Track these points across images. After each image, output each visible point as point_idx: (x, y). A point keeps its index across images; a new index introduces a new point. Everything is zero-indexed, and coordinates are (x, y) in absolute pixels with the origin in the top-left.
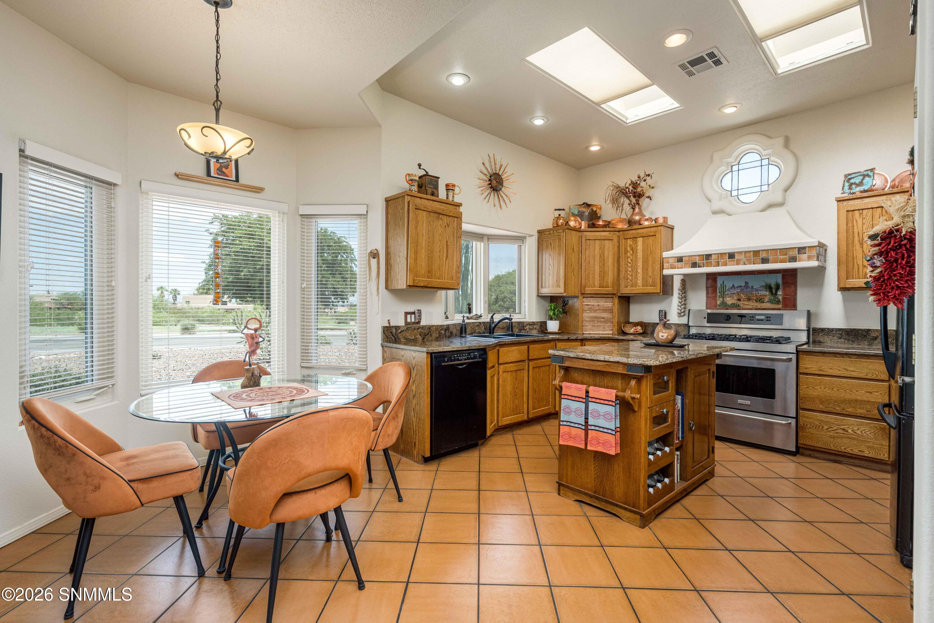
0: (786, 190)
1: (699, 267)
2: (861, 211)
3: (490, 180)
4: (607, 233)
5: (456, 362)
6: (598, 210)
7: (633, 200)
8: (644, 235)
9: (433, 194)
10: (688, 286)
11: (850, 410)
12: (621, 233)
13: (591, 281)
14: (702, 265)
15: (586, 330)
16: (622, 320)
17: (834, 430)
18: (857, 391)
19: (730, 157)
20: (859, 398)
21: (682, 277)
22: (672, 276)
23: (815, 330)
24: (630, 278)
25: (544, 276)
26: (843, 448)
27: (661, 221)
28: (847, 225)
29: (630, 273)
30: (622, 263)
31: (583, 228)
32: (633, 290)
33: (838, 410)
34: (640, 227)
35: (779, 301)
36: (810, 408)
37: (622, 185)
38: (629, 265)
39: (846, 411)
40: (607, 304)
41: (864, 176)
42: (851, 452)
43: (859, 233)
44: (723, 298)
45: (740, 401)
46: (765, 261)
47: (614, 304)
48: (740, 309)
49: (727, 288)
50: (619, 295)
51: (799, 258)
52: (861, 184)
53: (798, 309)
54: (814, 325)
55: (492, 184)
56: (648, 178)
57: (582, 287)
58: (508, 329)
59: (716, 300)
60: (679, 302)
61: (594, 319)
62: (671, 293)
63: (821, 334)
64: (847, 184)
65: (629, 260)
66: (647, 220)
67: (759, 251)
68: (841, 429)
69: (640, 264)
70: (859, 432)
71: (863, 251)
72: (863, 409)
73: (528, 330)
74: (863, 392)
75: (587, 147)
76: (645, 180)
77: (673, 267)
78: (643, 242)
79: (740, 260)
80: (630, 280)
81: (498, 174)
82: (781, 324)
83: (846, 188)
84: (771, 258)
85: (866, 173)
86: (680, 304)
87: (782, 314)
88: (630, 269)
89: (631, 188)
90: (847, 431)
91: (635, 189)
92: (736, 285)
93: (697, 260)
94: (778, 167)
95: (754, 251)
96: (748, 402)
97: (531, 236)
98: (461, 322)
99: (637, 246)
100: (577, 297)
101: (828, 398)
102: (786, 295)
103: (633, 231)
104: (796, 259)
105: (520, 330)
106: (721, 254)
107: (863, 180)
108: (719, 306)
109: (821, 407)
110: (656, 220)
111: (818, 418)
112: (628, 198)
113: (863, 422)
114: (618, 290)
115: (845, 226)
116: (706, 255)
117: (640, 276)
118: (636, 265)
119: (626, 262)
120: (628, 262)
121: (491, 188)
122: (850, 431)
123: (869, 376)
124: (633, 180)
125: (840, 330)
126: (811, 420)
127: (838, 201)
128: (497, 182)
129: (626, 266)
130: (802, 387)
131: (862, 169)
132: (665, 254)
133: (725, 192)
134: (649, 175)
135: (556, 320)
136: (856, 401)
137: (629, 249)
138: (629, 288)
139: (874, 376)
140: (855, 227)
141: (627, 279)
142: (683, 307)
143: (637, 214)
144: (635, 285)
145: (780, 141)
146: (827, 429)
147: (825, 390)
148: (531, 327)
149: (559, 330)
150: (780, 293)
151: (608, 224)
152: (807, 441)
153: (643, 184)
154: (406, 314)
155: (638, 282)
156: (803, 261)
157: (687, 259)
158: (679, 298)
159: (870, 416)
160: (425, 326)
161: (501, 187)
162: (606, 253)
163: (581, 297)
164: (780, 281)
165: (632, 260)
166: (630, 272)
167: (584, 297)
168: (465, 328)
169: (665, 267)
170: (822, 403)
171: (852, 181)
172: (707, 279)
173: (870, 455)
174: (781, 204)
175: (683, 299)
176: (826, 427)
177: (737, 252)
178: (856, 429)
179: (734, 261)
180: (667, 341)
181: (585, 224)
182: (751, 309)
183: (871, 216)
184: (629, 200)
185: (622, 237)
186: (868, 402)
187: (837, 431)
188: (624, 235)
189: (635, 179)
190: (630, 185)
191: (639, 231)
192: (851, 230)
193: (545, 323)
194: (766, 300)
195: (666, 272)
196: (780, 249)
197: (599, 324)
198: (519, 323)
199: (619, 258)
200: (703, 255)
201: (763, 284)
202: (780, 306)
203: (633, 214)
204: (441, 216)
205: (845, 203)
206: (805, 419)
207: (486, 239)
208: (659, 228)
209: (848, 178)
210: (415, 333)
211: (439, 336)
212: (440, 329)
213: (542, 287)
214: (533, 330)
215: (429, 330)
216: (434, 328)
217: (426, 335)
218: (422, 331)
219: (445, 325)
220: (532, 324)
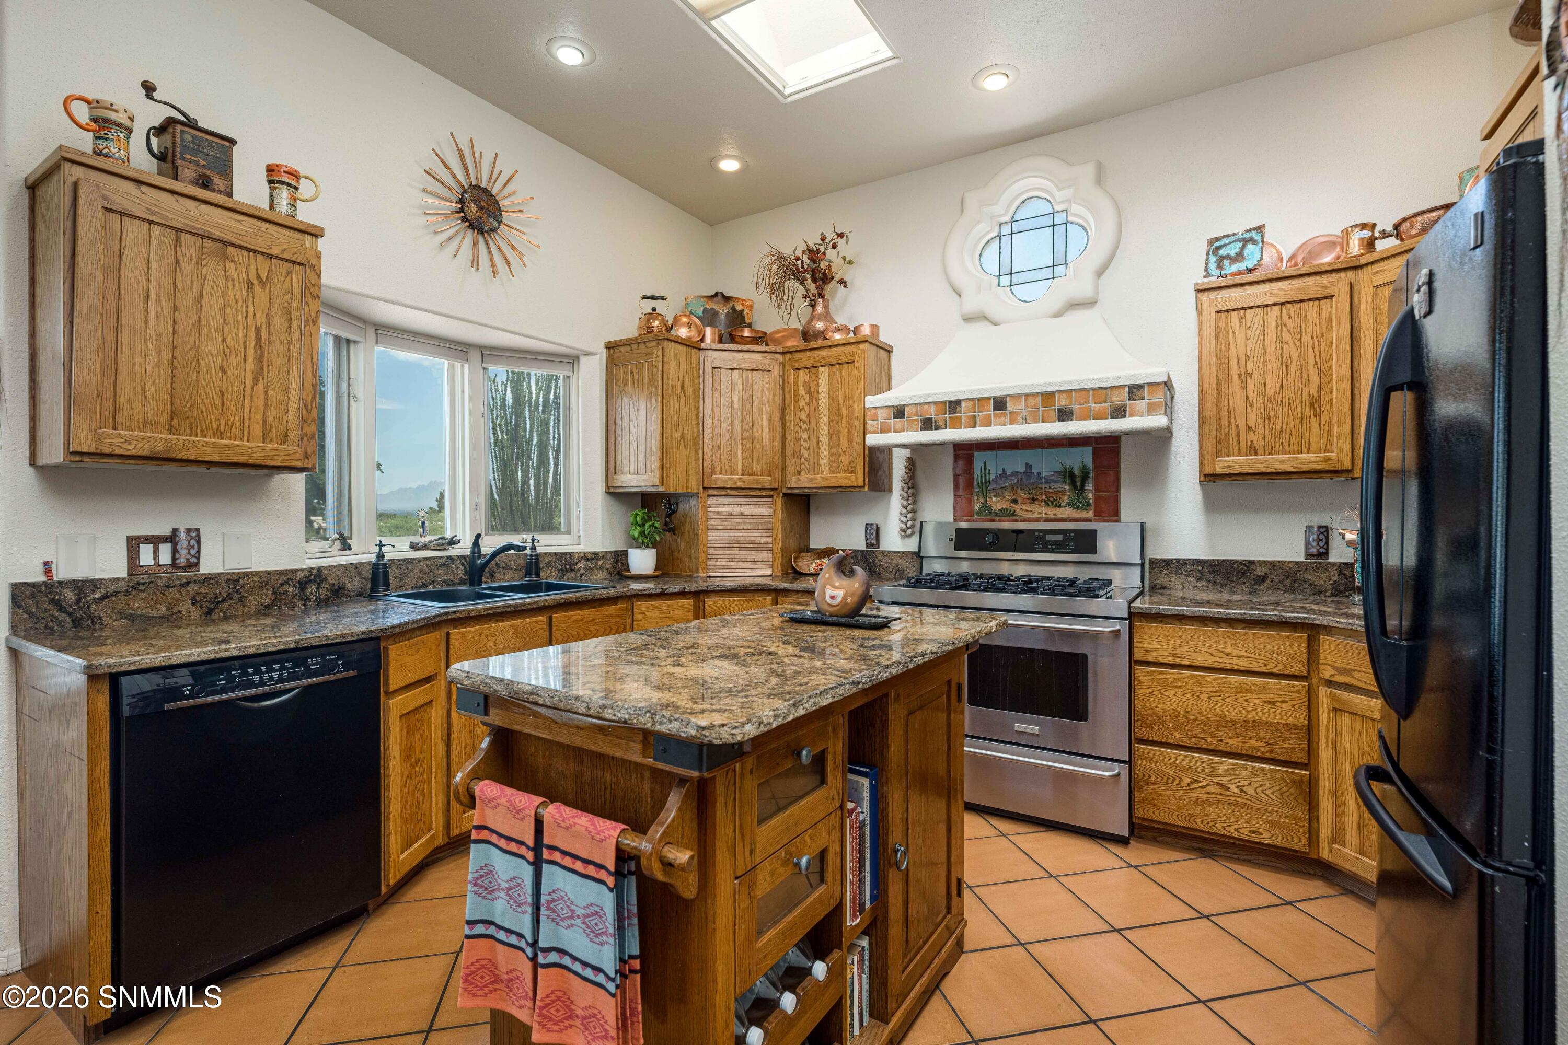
0: (1100, 273)
1: (937, 428)
2: (1242, 312)
3: (460, 201)
4: (758, 356)
5: (239, 693)
6: (746, 311)
7: (812, 287)
8: (831, 361)
9: (205, 183)
10: (919, 474)
11: (1233, 742)
12: (788, 356)
13: (725, 461)
14: (941, 424)
15: (714, 570)
16: (793, 543)
17: (1202, 787)
18: (1246, 700)
19: (996, 204)
20: (1251, 716)
21: (906, 453)
22: (887, 450)
23: (1153, 562)
24: (806, 455)
25: (619, 448)
26: (1220, 826)
27: (866, 331)
28: (1217, 341)
29: (805, 445)
30: (791, 422)
31: (708, 340)
32: (811, 479)
33: (1210, 741)
34: (825, 343)
35: (1088, 504)
36: (1156, 739)
37: (787, 251)
38: (804, 426)
39: (1226, 745)
40: (760, 509)
41: (1245, 241)
42: (1236, 835)
43: (1238, 359)
44: (985, 498)
45: (1018, 726)
46: (1065, 415)
47: (774, 512)
48: (1016, 521)
49: (993, 477)
50: (785, 491)
51: (1131, 409)
52: (1239, 257)
53: (1123, 519)
54: (1151, 553)
55: (468, 212)
56: (841, 242)
57: (705, 473)
58: (529, 573)
59: (970, 502)
60: (903, 507)
61: (730, 546)
62: (887, 487)
63: (1165, 572)
64: (1213, 259)
65: (804, 417)
66: (838, 330)
67: (1052, 394)
68: (1216, 784)
69: (824, 423)
70: (1250, 790)
71: (1247, 398)
72: (1258, 739)
73: (582, 571)
74: (1258, 701)
75: (712, 163)
76: (834, 246)
77: (885, 429)
78: (831, 377)
79: (1017, 413)
80: (806, 460)
81: (487, 192)
82: (1094, 552)
83: (1213, 265)
84: (1076, 408)
85: (1247, 236)
86: (904, 511)
87: (1095, 532)
88: (805, 436)
89: (805, 258)
90: (1228, 789)
91: (815, 262)
92: (1009, 472)
93: (933, 413)
94: (1084, 229)
95: (1043, 394)
96: (1035, 729)
97: (588, 354)
98: (372, 558)
99: (818, 385)
100: (696, 495)
101: (1191, 716)
102: (1099, 491)
103: (811, 354)
104: (1125, 411)
105: (563, 572)
106: (980, 399)
107: (1242, 249)
108: (978, 513)
109: (1178, 737)
110: (856, 331)
111: (1172, 761)
112: (802, 282)
113: (1258, 769)
114: (783, 481)
115: (1213, 343)
116: (950, 402)
117: (824, 450)
118: (817, 426)
119: (798, 420)
120: (801, 420)
121: (465, 219)
122: (1233, 788)
123: (1270, 668)
124: (812, 245)
125: (1199, 562)
126: (1158, 766)
127: (1199, 291)
128: (481, 208)
129: (797, 428)
130: (1141, 692)
131: (1239, 228)
132: (871, 401)
133: (986, 278)
134: (841, 235)
135: (648, 547)
136: (1246, 721)
137: (802, 392)
138: (803, 476)
139: (1280, 666)
140: (1232, 347)
141: (800, 457)
142: (909, 516)
143: (820, 318)
144: (814, 469)
145: (1087, 172)
146: (1189, 785)
147: (1184, 699)
148: (590, 564)
149: (656, 569)
150: (1090, 486)
151: (760, 338)
152: (1151, 812)
153: (831, 254)
154: (134, 543)
155: (822, 462)
156: (1138, 415)
157: (913, 410)
158: (902, 498)
159: (1273, 756)
160: (217, 576)
161: (495, 224)
162: (756, 400)
163: (703, 495)
164: (1089, 463)
165: (808, 416)
166: (805, 440)
167: (709, 496)
168: (386, 574)
169: (870, 428)
170: (1179, 727)
171: (1222, 252)
172: (956, 459)
173: (1272, 841)
174: (1091, 303)
175: (910, 501)
176: (1187, 780)
177: (1011, 396)
178: (1244, 783)
179: (1005, 415)
180: (844, 611)
181: (713, 334)
182: (1037, 520)
183: (1261, 323)
184: (804, 287)
185: (789, 366)
186: (1269, 723)
187: (1209, 789)
188: (793, 360)
189: (814, 240)
190: (804, 252)
191: (823, 352)
192: (1224, 353)
193: (624, 554)
194: (1065, 501)
195: (873, 440)
196: (1094, 389)
197: (743, 554)
198: (560, 556)
199: (784, 409)
200: (944, 403)
201: (1059, 468)
202: (1090, 514)
203: (813, 318)
204: (230, 250)
205: (1213, 295)
206: (1145, 763)
207: (475, 356)
208: (861, 346)
209: (1215, 245)
210: (172, 598)
211: (274, 601)
212: (280, 582)
213: (615, 473)
214: (595, 571)
215: (235, 586)
216: (256, 579)
217: (218, 602)
218: (203, 591)
219: (301, 570)
220: (592, 559)
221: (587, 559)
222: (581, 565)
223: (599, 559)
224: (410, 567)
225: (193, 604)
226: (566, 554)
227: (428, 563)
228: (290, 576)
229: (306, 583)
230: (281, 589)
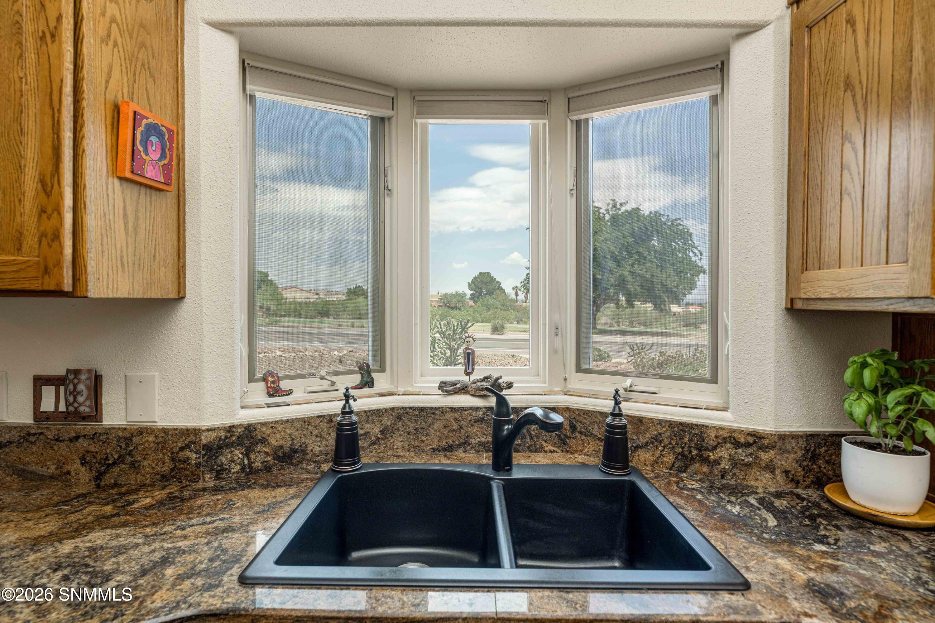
73: (726, 464)
154: (39, 382)
210: (61, 455)
211: (172, 470)
212: (179, 444)
213: (805, 268)
214: (754, 472)
215: (127, 445)
216: (151, 439)
217: (109, 465)
218: (92, 449)
219: (209, 430)
220: (747, 445)
221: (737, 444)
222: (724, 452)
223: (764, 448)
224: (430, 420)
225: (82, 464)
226: (692, 426)
227: (457, 415)
228: (192, 438)
229: (220, 447)
230: (181, 455)
